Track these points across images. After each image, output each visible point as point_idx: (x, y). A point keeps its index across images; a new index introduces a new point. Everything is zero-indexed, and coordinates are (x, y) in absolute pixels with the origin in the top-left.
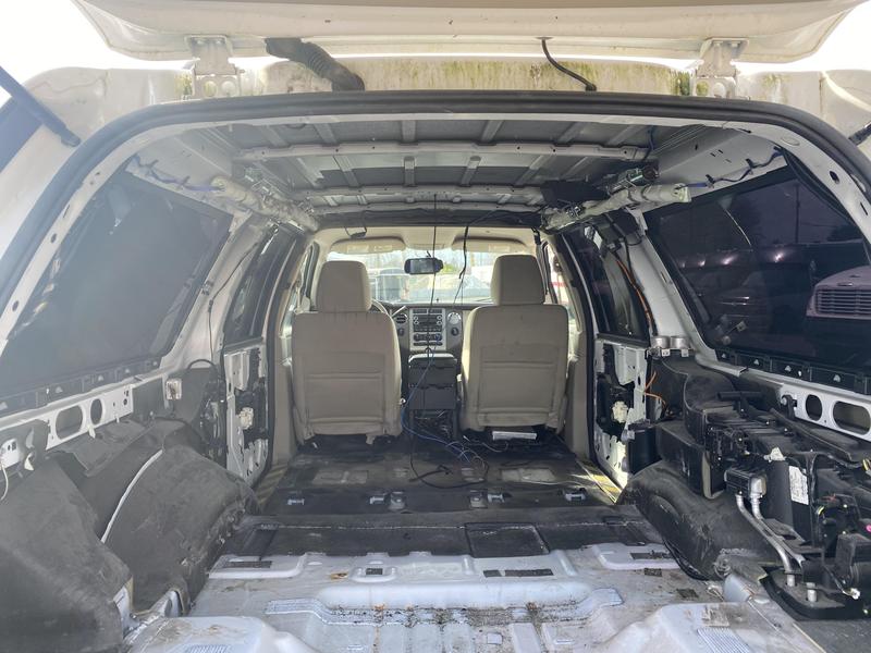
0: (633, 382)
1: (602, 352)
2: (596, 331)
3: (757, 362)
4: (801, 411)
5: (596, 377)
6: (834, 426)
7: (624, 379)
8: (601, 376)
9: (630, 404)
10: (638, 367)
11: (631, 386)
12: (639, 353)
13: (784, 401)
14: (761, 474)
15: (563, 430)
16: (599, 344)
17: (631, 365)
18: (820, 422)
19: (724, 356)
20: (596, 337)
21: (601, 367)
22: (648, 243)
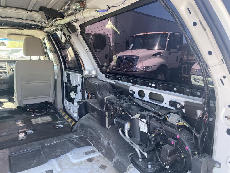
0: (77, 85)
1: (66, 75)
2: (63, 68)
3: (120, 79)
4: (136, 95)
5: (64, 84)
6: (149, 100)
7: (74, 84)
8: (66, 83)
9: (76, 92)
10: (78, 80)
11: (76, 87)
12: (79, 76)
13: (131, 92)
14: (128, 121)
15: (54, 102)
16: (65, 73)
17: (76, 79)
18: (144, 99)
19: (108, 76)
20: (63, 70)
21: (66, 80)
22: (80, 37)
